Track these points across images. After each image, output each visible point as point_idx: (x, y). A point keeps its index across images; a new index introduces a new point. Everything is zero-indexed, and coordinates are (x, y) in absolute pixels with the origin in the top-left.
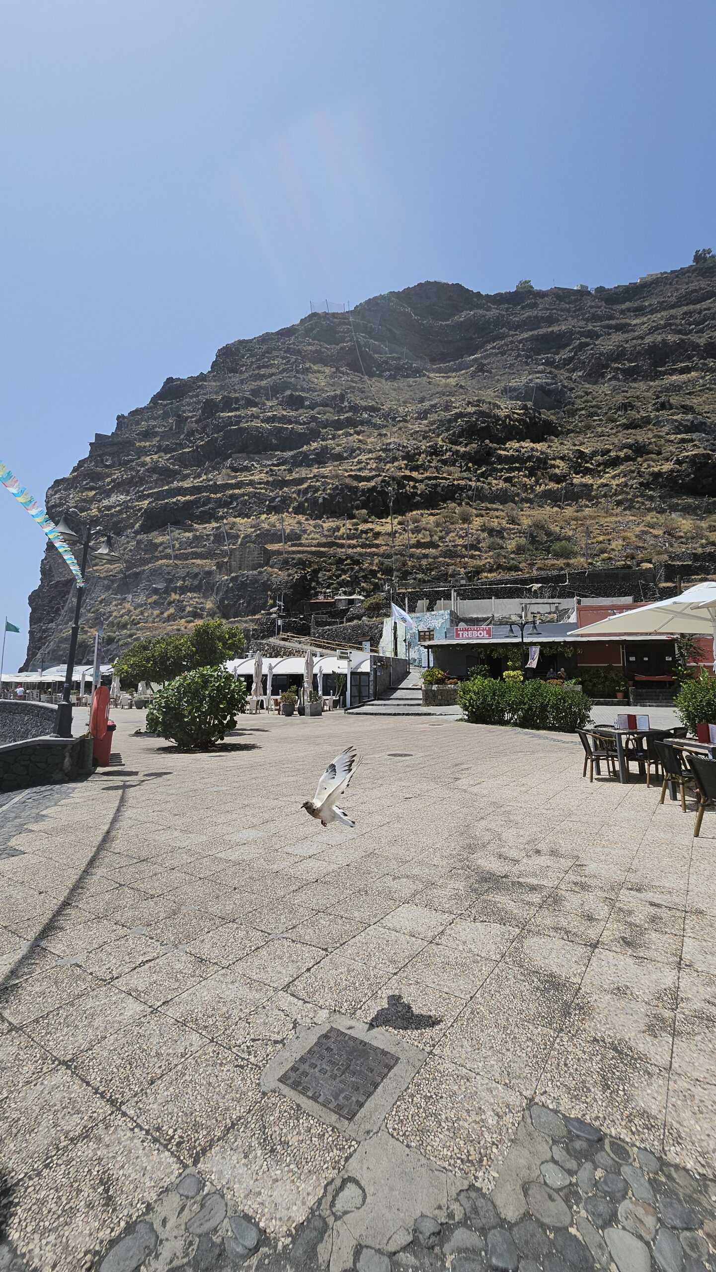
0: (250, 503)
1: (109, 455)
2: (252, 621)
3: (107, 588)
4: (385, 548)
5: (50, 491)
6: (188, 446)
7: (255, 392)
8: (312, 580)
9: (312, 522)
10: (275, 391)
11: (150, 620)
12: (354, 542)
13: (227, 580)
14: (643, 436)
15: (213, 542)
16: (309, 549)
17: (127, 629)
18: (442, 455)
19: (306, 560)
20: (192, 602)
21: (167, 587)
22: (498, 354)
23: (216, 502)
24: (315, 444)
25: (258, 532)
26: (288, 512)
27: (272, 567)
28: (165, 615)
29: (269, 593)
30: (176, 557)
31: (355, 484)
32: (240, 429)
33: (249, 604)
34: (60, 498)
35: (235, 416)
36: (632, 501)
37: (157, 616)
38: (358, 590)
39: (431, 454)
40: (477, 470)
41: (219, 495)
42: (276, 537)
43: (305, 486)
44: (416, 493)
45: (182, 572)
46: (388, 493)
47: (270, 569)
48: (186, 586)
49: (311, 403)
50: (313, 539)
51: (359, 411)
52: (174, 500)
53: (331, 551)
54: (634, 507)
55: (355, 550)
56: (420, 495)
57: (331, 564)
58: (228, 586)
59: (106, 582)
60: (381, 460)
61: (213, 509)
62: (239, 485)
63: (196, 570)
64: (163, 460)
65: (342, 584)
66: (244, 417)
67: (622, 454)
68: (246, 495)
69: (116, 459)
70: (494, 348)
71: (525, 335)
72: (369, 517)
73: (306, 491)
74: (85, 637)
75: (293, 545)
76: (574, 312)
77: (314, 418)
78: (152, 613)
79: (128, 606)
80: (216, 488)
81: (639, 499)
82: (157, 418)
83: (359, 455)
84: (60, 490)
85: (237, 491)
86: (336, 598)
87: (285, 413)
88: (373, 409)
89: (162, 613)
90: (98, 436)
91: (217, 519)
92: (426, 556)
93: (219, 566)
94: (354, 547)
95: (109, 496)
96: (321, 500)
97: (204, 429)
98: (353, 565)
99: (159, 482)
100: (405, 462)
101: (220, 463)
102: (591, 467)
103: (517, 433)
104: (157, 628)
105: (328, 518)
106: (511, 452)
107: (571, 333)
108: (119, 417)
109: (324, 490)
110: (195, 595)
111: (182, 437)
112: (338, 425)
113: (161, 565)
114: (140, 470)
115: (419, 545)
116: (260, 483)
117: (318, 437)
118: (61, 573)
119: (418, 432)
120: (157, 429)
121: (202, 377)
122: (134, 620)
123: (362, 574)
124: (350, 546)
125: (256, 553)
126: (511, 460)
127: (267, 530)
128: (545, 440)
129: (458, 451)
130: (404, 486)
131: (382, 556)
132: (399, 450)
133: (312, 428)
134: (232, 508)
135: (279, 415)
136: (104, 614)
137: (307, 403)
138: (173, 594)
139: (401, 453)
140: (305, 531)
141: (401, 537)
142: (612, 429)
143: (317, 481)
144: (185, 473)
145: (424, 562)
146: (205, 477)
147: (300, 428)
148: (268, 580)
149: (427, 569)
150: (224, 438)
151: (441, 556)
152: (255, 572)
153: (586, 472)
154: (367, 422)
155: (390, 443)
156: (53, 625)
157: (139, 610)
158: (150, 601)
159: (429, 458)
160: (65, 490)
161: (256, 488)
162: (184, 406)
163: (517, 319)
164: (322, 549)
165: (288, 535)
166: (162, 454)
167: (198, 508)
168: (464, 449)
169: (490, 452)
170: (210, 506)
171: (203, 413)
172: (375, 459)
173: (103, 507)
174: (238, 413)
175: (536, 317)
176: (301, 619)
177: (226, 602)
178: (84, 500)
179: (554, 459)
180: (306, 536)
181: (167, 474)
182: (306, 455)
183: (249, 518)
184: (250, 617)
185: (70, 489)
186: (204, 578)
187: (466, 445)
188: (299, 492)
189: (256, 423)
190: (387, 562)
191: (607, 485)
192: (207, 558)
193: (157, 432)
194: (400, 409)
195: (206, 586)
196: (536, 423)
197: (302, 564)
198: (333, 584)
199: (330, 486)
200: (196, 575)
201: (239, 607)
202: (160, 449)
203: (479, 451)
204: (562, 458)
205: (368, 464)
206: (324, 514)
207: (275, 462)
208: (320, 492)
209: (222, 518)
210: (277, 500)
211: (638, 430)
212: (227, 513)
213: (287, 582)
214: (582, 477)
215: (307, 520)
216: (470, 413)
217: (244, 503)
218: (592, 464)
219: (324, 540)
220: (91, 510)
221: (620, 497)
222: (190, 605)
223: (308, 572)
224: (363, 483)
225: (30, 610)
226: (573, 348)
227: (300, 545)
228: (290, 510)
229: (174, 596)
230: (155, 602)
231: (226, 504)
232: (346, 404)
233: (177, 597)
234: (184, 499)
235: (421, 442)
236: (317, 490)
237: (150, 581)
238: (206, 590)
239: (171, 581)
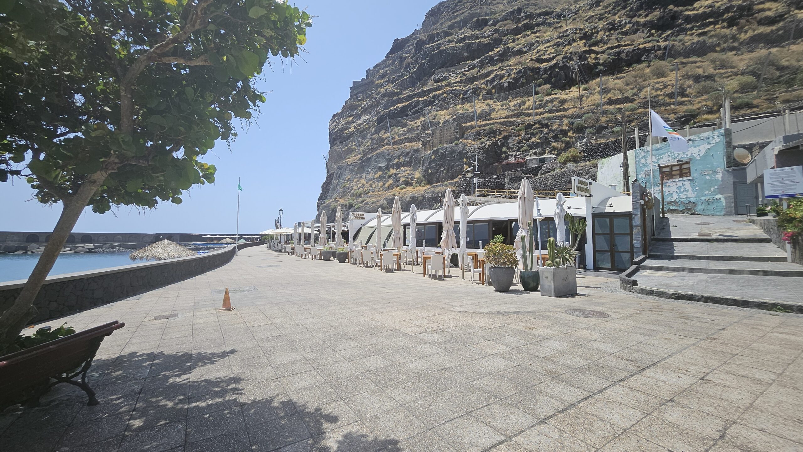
0: (448, 99)
1: (361, 92)
2: (450, 184)
3: (352, 171)
4: (573, 110)
5: (331, 122)
6: (406, 75)
7: (450, 27)
8: (503, 145)
9: (498, 103)
10: (465, 23)
11: (376, 190)
12: (541, 110)
13: (430, 154)
15: (421, 130)
16: (497, 121)
17: (361, 197)
18: (622, 28)
19: (497, 130)
20: (404, 174)
21: (387, 165)
23: (423, 103)
24: (498, 49)
25: (455, 117)
26: (478, 99)
27: (466, 139)
28: (386, 185)
29: (465, 160)
30: (394, 143)
31: (537, 65)
32: (440, 51)
33: (448, 171)
34: (336, 125)
35: (437, 45)
37: (381, 187)
38: (548, 150)
40: (662, 34)
41: (425, 98)
42: (471, 118)
43: (492, 76)
44: (599, 62)
45: (398, 153)
46: (569, 67)
47: (464, 141)
48: (401, 163)
49: (494, 21)
50: (501, 114)
51: (534, 17)
52: (395, 107)
53: (519, 120)
55: (542, 116)
56: (603, 64)
57: (520, 130)
58: (431, 158)
59: (351, 167)
60: (559, 45)
61: (421, 108)
62: (440, 88)
63: (408, 150)
64: (390, 88)
65: (531, 147)
68: (445, 93)
69: (365, 95)
72: (552, 90)
73: (493, 80)
75: (484, 121)
77: (496, 31)
78: (378, 185)
79: (363, 181)
80: (423, 94)
82: (389, 66)
83: (537, 47)
84: (336, 120)
85: (438, 92)
86: (526, 158)
87: (473, 33)
88: (547, 13)
89: (384, 184)
90: (354, 82)
91: (424, 116)
92: (621, 110)
93: (424, 145)
94: (541, 114)
95: (360, 118)
96: (506, 85)
97: (416, 61)
98: (542, 128)
100: (584, 41)
101: (427, 80)
104: (380, 195)
105: (513, 98)
108: (367, 70)
109: (508, 76)
110: (407, 169)
111: (402, 70)
112: (517, 31)
113: (384, 150)
114: (377, 97)
115: (610, 102)
117: (501, 43)
119: (593, 16)
121: (416, 33)
122: (366, 190)
123: (552, 135)
124: (537, 114)
125: (453, 130)
127: (462, 114)
129: (637, 22)
130: (586, 59)
131: (572, 117)
132: (576, 33)
133: (495, 38)
134: (435, 105)
135: (468, 35)
136: (349, 189)
137: (490, 22)
138: (391, 169)
139: (579, 36)
140: (494, 110)
141: (589, 99)
143: (502, 70)
147: (484, 41)
148: (464, 149)
150: (429, 61)
151: (639, 107)
152: (453, 145)
154: (543, 23)
155: (567, 30)
157: (369, 183)
158: (376, 176)
159: (607, 34)
161: (452, 87)
164: (510, 119)
165: (479, 114)
166: (390, 84)
167: (411, 110)
170: (419, 107)
171: (416, 50)
172: (554, 45)
173: (357, 125)
174: (439, 42)
176: (495, 179)
177: (430, 171)
178: (347, 123)
180: (495, 113)
182: (491, 58)
183: (447, 109)
184: (449, 182)
185: (340, 118)
186: (413, 155)
187: (646, 16)
188: (487, 83)
189: (452, 45)
190: (577, 121)
192: (416, 141)
193: (388, 73)
194: (572, 7)
195: (415, 161)
197: (493, 133)
198: (523, 147)
199: (514, 71)
200: (408, 154)
201: (440, 174)
202: (389, 82)
206: (509, 95)
207: (467, 69)
208: (505, 78)
209: (428, 113)
210: (469, 92)
212: (431, 109)
213: (480, 149)
215: (495, 102)
217: (444, 100)
219: (512, 113)
220: (351, 128)
222: (403, 177)
223: (499, 139)
224: (544, 64)
227: (491, 119)
228: (480, 98)
229: (392, 171)
230: (380, 177)
231: (430, 103)
232: (523, 14)
233: (394, 171)
234: (402, 105)
235: (597, 23)
236: (503, 77)
237: (376, 162)
238: (415, 164)
239: (390, 160)
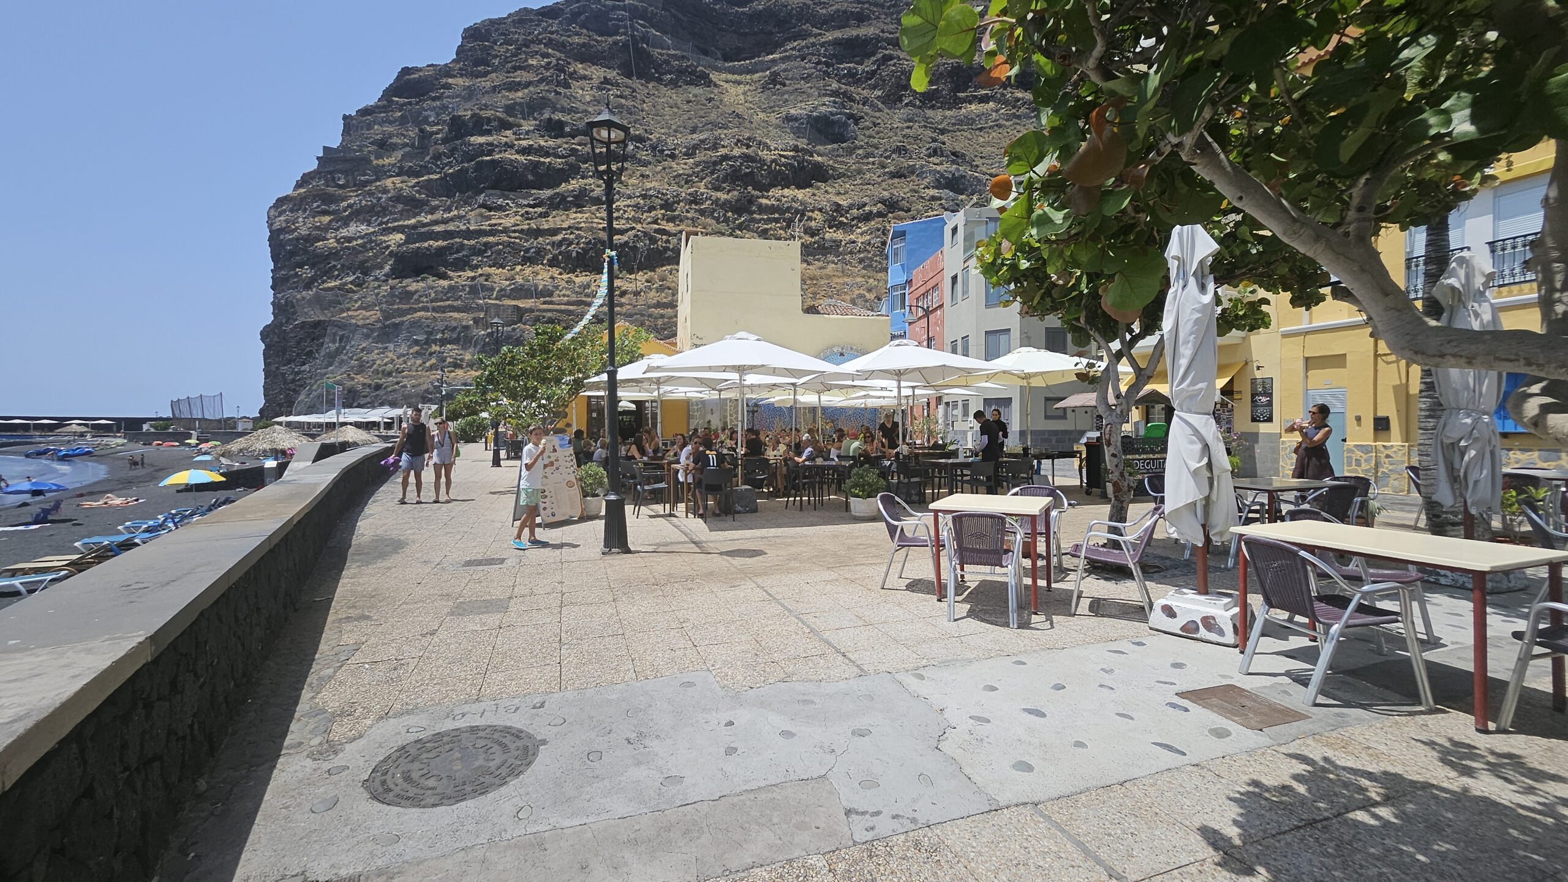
0: (505, 252)
1: (342, 173)
3: (367, 336)
5: (272, 213)
6: (435, 172)
7: (509, 109)
9: (565, 276)
10: (532, 108)
11: (414, 368)
13: (483, 335)
14: (901, 190)
15: (469, 293)
16: (559, 307)
18: (702, 204)
20: (451, 354)
21: (427, 340)
23: (470, 249)
24: (574, 182)
25: (513, 286)
26: (542, 264)
27: (525, 324)
28: (428, 364)
30: (434, 310)
32: (493, 161)
34: (286, 222)
35: (487, 143)
36: (871, 259)
37: (420, 366)
39: (691, 202)
40: (736, 219)
41: (472, 242)
42: (530, 293)
43: (559, 237)
44: (668, 247)
45: (440, 325)
46: (637, 249)
47: (522, 326)
48: (446, 339)
49: (572, 129)
50: (564, 296)
52: (426, 245)
54: (871, 266)
56: (671, 251)
58: (484, 341)
59: (365, 331)
60: (639, 208)
61: (466, 256)
62: (492, 233)
63: (454, 324)
64: (406, 186)
66: (497, 146)
67: (875, 210)
68: (501, 244)
71: (830, 36)
73: (560, 243)
74: (353, 383)
75: (545, 303)
77: (574, 151)
78: (415, 363)
79: (390, 355)
80: (468, 234)
81: (878, 258)
82: (394, 122)
83: (617, 202)
84: (285, 211)
85: (491, 239)
87: (542, 143)
88: (639, 139)
89: (424, 363)
90: (325, 148)
91: (472, 268)
93: (476, 321)
95: (346, 225)
96: (574, 254)
97: (453, 151)
99: (405, 213)
100: (663, 211)
101: (472, 198)
102: (845, 221)
103: (783, 179)
104: (420, 377)
105: (581, 272)
106: (773, 202)
107: (878, 39)
108: (345, 118)
109: (577, 243)
110: (455, 347)
111: (427, 158)
113: (421, 318)
114: (381, 198)
116: (515, 231)
117: (578, 173)
118: (306, 313)
119: (680, 175)
120: (394, 140)
121: (446, 71)
122: (398, 368)
125: (510, 311)
126: (772, 209)
127: (521, 285)
128: (810, 186)
129: (718, 199)
130: (656, 243)
132: (657, 197)
133: (571, 163)
134: (487, 257)
135: (536, 146)
136: (368, 362)
137: (567, 129)
138: (433, 346)
139: (660, 201)
140: (557, 287)
141: (646, 296)
142: (879, 176)
143: (572, 233)
144: (433, 203)
146: (456, 213)
147: (558, 162)
148: (521, 336)
150: (476, 169)
152: (510, 329)
153: (840, 226)
154: (632, 157)
155: (650, 188)
156: (306, 367)
157: (402, 359)
158: (411, 351)
160: (292, 211)
161: (510, 237)
162: (426, 111)
164: (571, 308)
165: (541, 290)
166: (406, 178)
168: (725, 196)
169: (751, 201)
170: (464, 253)
171: (450, 131)
172: (634, 206)
173: (342, 238)
174: (490, 139)
178: (318, 228)
179: (812, 211)
180: (558, 292)
181: (414, 205)
182: (563, 197)
183: (504, 268)
185: (297, 211)
186: (462, 331)
187: (728, 192)
188: (553, 244)
189: (511, 155)
191: (854, 242)
192: (465, 312)
193: (395, 144)
194: (669, 140)
195: (464, 340)
196: (804, 167)
199: (584, 240)
200: (455, 328)
202: (401, 171)
203: (740, 200)
204: (820, 210)
205: (625, 212)
206: (577, 267)
207: (531, 203)
208: (574, 245)
209: (477, 267)
210: (532, 251)
211: (903, 180)
212: (481, 261)
214: (835, 232)
215: (560, 273)
216: (735, 157)
217: (499, 252)
218: (846, 218)
219: (574, 298)
220: (328, 240)
221: (862, 255)
222: (450, 356)
224: (616, 237)
225: (263, 346)
226: (876, 61)
227: (551, 303)
228: (545, 262)
229: (435, 348)
230: (417, 353)
231: (480, 253)
233: (438, 348)
234: (436, 244)
235: (682, 187)
236: (571, 244)
237: (410, 332)
238: (465, 342)
239: (431, 333)
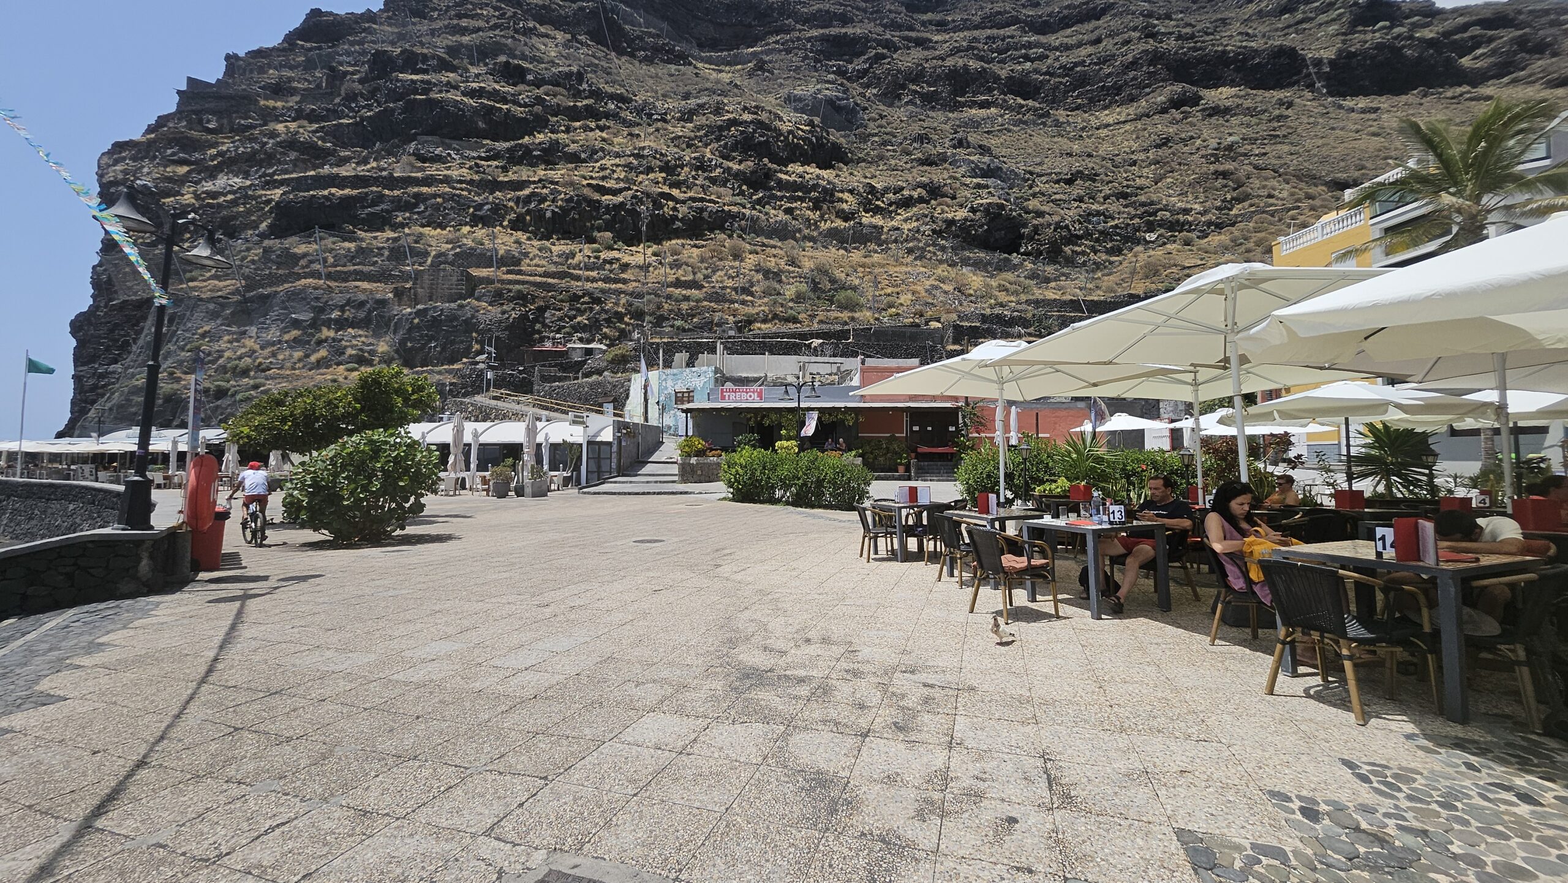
0: (445, 208)
1: (213, 113)
2: (449, 372)
3: (214, 315)
4: (634, 284)
5: (105, 160)
6: (347, 116)
7: (453, 51)
8: (536, 320)
9: (536, 243)
10: (482, 53)
11: (289, 365)
12: (594, 274)
13: (410, 314)
14: (938, 175)
15: (389, 259)
16: (531, 278)
17: (248, 376)
18: (711, 171)
19: (528, 294)
20: (354, 342)
21: (314, 320)
22: (781, 51)
23: (392, 202)
24: (542, 136)
25: (458, 250)
26: (501, 225)
27: (478, 299)
28: (313, 358)
29: (474, 334)
30: (329, 276)
31: (596, 196)
32: (430, 101)
33: (444, 349)
34: (125, 172)
35: (422, 81)
36: (923, 249)
37: (300, 360)
38: (597, 337)
39: (697, 168)
40: (753, 194)
41: (396, 193)
42: (485, 260)
43: (527, 192)
44: (677, 216)
45: (339, 299)
46: (639, 214)
47: (476, 302)
48: (346, 319)
49: (536, 78)
50: (537, 266)
51: (603, 98)
52: (326, 193)
53: (563, 283)
54: (925, 257)
55: (595, 285)
56: (682, 220)
57: (562, 301)
58: (412, 323)
59: (211, 306)
60: (631, 169)
61: (387, 211)
62: (428, 181)
63: (362, 297)
64: (306, 131)
65: (577, 328)
66: (435, 85)
67: (915, 194)
68: (439, 196)
69: (225, 121)
70: (777, 42)
71: (815, 33)
72: (615, 242)
73: (528, 199)
74: (175, 386)
75: (509, 272)
76: (872, 13)
77: (539, 100)
78: (291, 356)
79: (250, 343)
80: (392, 182)
81: (931, 248)
82: (296, 67)
83: (602, 159)
84: (124, 159)
85: (425, 190)
86: (569, 346)
87: (497, 87)
88: (621, 99)
89: (307, 356)
90: (190, 80)
91: (395, 227)
92: (687, 298)
93: (399, 293)
94: (594, 280)
95: (213, 177)
96: (548, 214)
97: (373, 93)
98: (593, 303)
99: (301, 165)
100: (664, 175)
101: (398, 147)
102: (883, 205)
103: (801, 155)
104: (298, 378)
105: (558, 239)
106: (793, 178)
107: (867, 39)
108: (228, 57)
109: (553, 201)
110: (361, 332)
111: (337, 100)
112: (574, 114)
113: (305, 287)
114: (266, 143)
115: (678, 284)
116: (461, 182)
117: (546, 127)
118: (130, 288)
119: (680, 137)
120: (295, 84)
121: (369, 16)
122: (260, 364)
123: (604, 316)
124: (588, 279)
125: (455, 278)
126: (793, 187)
127: (471, 248)
128: (832, 167)
129: (729, 169)
130: (661, 207)
131: (631, 294)
132: (655, 158)
133: (537, 114)
134: (418, 213)
135: (488, 88)
136: (209, 354)
137: (530, 77)
138: (325, 330)
139: (658, 163)
140: (526, 255)
141: (656, 272)
142: (906, 163)
143: (544, 187)
144: (342, 154)
145: (684, 306)
146: (374, 164)
147: (518, 111)
148: (473, 316)
149: (688, 315)
150: (405, 110)
151: (705, 299)
152: (453, 305)
153: (877, 211)
154: (615, 116)
155: (644, 148)
156: (118, 367)
157: (269, 349)
158: (286, 337)
159: (693, 173)
160: (134, 159)
161: (454, 188)
162: (341, 55)
163: (806, 10)
164: (550, 280)
165: (502, 256)
166: (305, 123)
167: (363, 207)
168: (737, 167)
169: (768, 175)
170: (384, 206)
171: (371, 70)
172: (624, 166)
173: (203, 192)
174: (426, 77)
175: (827, 12)
176: (520, 372)
177: (409, 345)
178: (169, 179)
179: (842, 191)
180: (528, 261)
181: (313, 154)
182: (527, 150)
183: (444, 229)
184: (446, 367)
185: (142, 159)
186: (375, 309)
187: (740, 162)
188: (517, 200)
189: (455, 96)
190: (637, 302)
191: (898, 229)
192: (380, 281)
193: (295, 89)
194: (659, 104)
195: (378, 322)
196: (823, 145)
197: (522, 298)
198: (564, 327)
199: (562, 196)
200: (362, 304)
201: (429, 352)
202: (299, 115)
203: (756, 172)
204: (851, 192)
205: (614, 171)
206: (553, 233)
207: (483, 155)
208: (548, 203)
209: (403, 225)
210: (486, 207)
211: (934, 168)
212: (409, 219)
213: (500, 322)
214: (872, 216)
215: (529, 239)
216: (746, 122)
217: (437, 208)
218: (883, 202)
219: (553, 268)
220: (183, 195)
221: (911, 245)
222: (352, 347)
223: (530, 310)
224: (606, 197)
225: (74, 343)
226: (869, 59)
227: (520, 272)
228: (505, 223)
229: (326, 333)
230: (295, 340)
231: (409, 207)
232: (585, 86)
233: (332, 334)
234: (341, 192)
235: (683, 150)
236: (543, 199)
237: (286, 308)
238: (378, 326)
239: (321, 310)
